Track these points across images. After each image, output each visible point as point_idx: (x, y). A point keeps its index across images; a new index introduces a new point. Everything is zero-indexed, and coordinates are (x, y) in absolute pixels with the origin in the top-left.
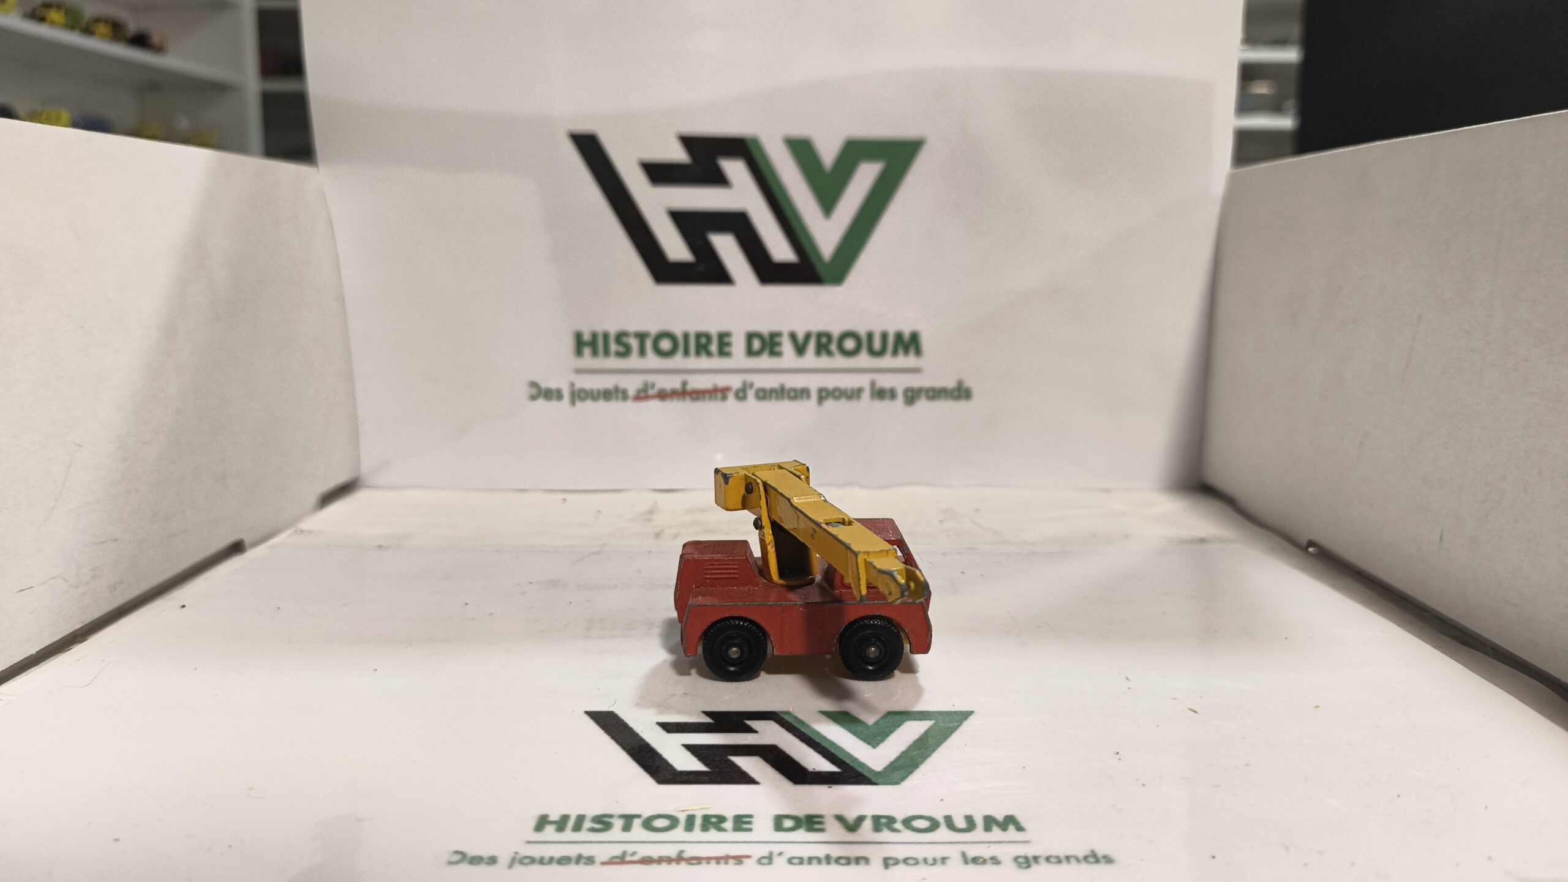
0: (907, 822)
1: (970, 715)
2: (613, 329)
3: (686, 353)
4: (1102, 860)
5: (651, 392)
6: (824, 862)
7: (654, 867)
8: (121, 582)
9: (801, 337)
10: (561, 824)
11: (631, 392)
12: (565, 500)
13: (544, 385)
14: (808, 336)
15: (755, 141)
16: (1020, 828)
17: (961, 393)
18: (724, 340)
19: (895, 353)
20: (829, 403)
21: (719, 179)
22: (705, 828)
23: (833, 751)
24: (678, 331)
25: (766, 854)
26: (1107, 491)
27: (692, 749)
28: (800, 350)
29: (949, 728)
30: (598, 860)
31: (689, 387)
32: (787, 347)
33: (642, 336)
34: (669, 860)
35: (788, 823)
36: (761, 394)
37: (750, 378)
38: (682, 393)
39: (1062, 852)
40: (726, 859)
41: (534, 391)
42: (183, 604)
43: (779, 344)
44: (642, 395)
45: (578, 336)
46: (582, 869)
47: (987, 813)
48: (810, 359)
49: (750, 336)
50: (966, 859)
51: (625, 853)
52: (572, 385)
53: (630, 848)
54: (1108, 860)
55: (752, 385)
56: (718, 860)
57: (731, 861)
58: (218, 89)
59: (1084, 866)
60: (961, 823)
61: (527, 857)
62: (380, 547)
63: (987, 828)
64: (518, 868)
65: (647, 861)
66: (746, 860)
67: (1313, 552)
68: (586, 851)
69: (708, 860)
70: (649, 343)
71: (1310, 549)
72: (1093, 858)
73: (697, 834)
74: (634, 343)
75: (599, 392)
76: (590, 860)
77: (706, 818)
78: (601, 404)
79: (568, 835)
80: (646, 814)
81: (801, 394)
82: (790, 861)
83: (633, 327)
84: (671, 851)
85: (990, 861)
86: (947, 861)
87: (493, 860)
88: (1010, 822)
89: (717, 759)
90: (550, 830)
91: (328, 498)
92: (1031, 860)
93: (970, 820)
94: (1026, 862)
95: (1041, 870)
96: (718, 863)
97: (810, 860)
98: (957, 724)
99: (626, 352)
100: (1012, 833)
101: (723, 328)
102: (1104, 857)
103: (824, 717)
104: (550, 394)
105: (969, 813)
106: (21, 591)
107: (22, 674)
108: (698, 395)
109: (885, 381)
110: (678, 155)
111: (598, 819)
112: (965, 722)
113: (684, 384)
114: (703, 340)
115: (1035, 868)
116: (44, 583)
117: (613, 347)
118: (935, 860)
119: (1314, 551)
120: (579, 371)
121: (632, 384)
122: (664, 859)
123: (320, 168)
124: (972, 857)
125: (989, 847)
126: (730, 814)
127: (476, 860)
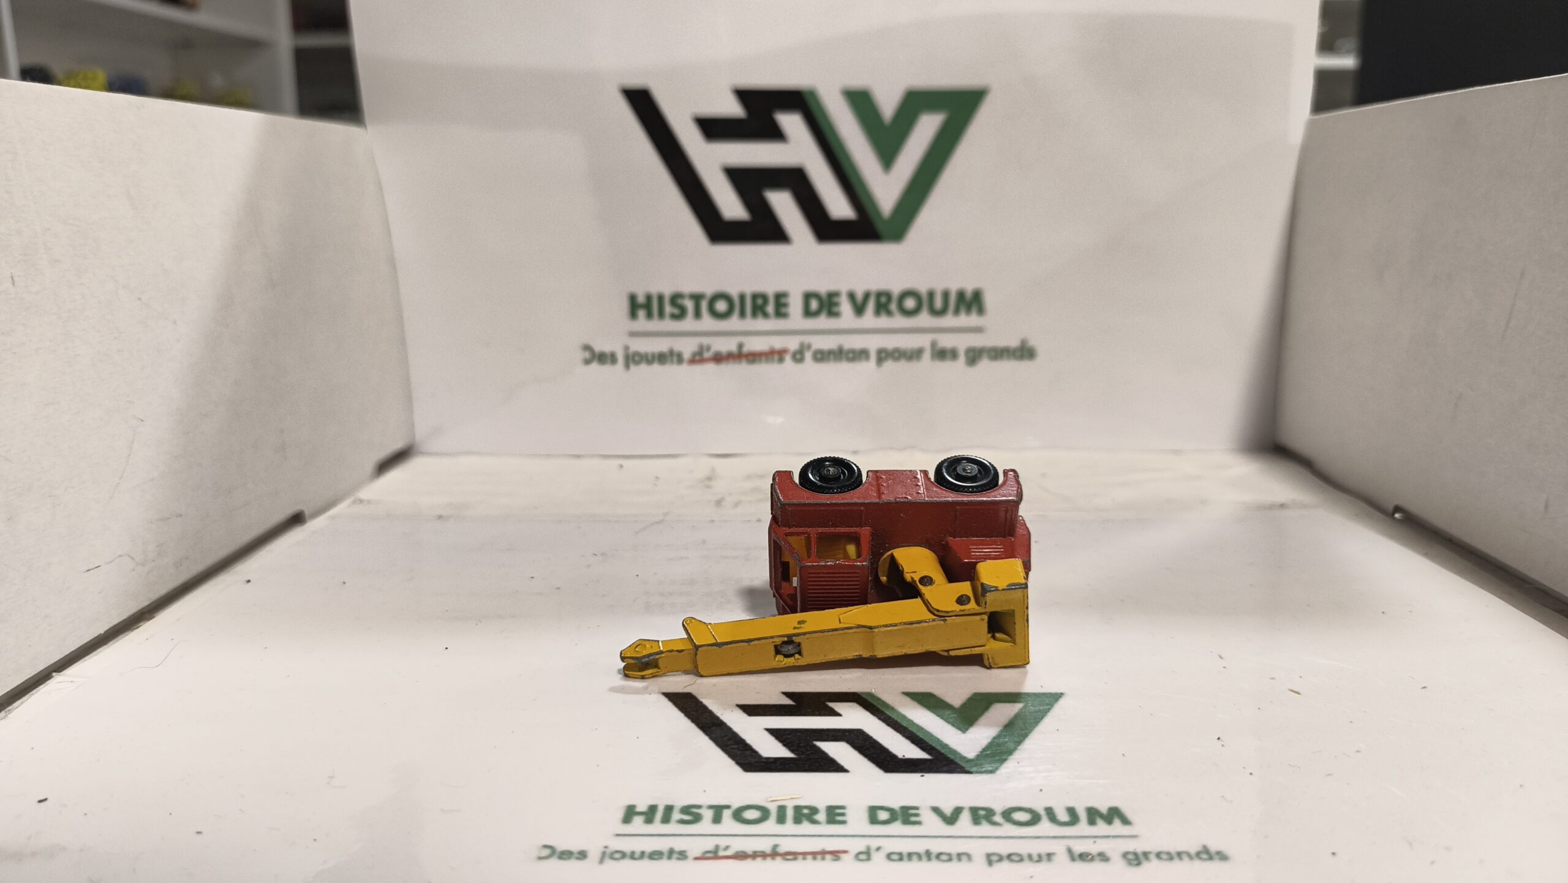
0: (1007, 814)
1: (1061, 697)
2: (668, 291)
3: (742, 314)
4: (1216, 857)
5: (707, 355)
6: (924, 858)
7: (749, 862)
8: (187, 558)
9: (859, 296)
10: (650, 815)
11: (687, 355)
12: (621, 466)
13: (598, 348)
14: (867, 296)
15: (812, 94)
16: (1126, 821)
17: (1025, 352)
18: (781, 300)
19: (957, 312)
20: (889, 365)
21: (776, 134)
22: (798, 820)
23: (921, 736)
24: (734, 292)
25: (863, 849)
26: (1176, 452)
27: (777, 733)
28: (859, 309)
29: (1039, 711)
30: (692, 854)
31: (745, 349)
32: (846, 307)
33: (697, 298)
34: (764, 855)
35: (883, 815)
36: (819, 356)
37: (807, 339)
38: (739, 356)
39: (1173, 848)
40: (823, 853)
41: (587, 355)
42: (248, 579)
43: (837, 304)
44: (698, 358)
45: (633, 298)
46: (674, 865)
47: (1090, 804)
48: (869, 319)
49: (808, 297)
50: (1073, 856)
51: (717, 847)
52: (627, 348)
53: (722, 842)
54: (1222, 857)
55: (809, 347)
56: (814, 855)
57: (828, 857)
58: (251, 46)
59: (1197, 863)
60: (1063, 816)
61: (617, 852)
62: (440, 517)
63: (1092, 822)
64: (609, 864)
65: (741, 856)
66: (843, 856)
67: (1400, 518)
68: (678, 844)
69: (804, 855)
70: (704, 305)
71: (1397, 515)
72: (1206, 854)
73: (790, 827)
74: (689, 304)
75: (653, 355)
76: (682, 855)
77: (798, 809)
78: (656, 367)
79: (657, 827)
80: (736, 805)
81: (860, 355)
82: (889, 856)
83: (688, 288)
84: (765, 845)
85: (1097, 858)
86: (1054, 858)
87: (583, 855)
88: (1114, 815)
89: (802, 745)
90: (638, 820)
91: (385, 465)
92: (1142, 857)
93: (1071, 811)
94: (1136, 859)
95: (1152, 866)
96: (815, 859)
97: (910, 855)
98: (1047, 707)
99: (681, 314)
100: (1117, 827)
101: (780, 287)
102: (1218, 853)
103: (907, 699)
104: (604, 358)
105: (1071, 805)
106: (88, 571)
107: (92, 654)
108: (753, 357)
109: (946, 341)
110: (733, 109)
111: (686, 810)
112: (1056, 704)
113: (740, 346)
114: (760, 301)
115: (1146, 865)
116: (111, 562)
117: (668, 309)
118: (1040, 856)
119: (1400, 516)
120: (633, 334)
121: (687, 347)
122: (758, 854)
123: (368, 127)
124: (1079, 853)
125: (1095, 842)
126: (822, 804)
127: (566, 855)
